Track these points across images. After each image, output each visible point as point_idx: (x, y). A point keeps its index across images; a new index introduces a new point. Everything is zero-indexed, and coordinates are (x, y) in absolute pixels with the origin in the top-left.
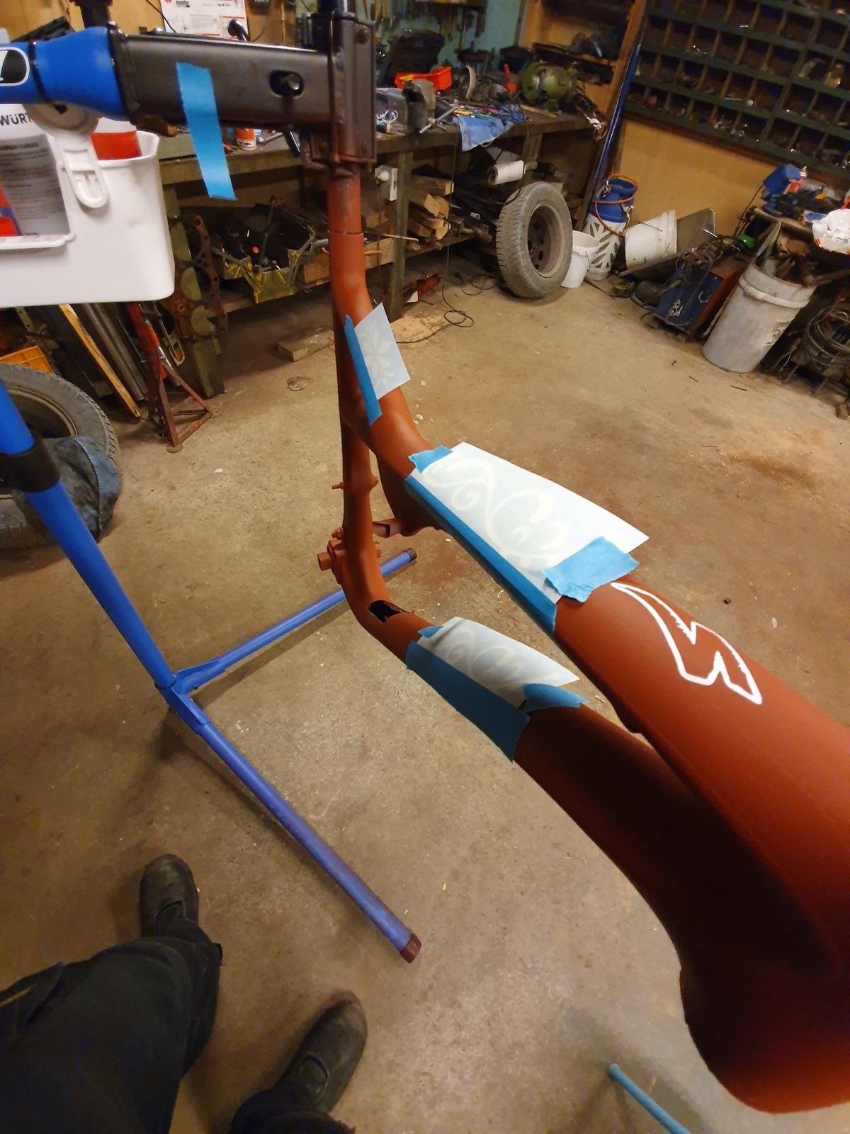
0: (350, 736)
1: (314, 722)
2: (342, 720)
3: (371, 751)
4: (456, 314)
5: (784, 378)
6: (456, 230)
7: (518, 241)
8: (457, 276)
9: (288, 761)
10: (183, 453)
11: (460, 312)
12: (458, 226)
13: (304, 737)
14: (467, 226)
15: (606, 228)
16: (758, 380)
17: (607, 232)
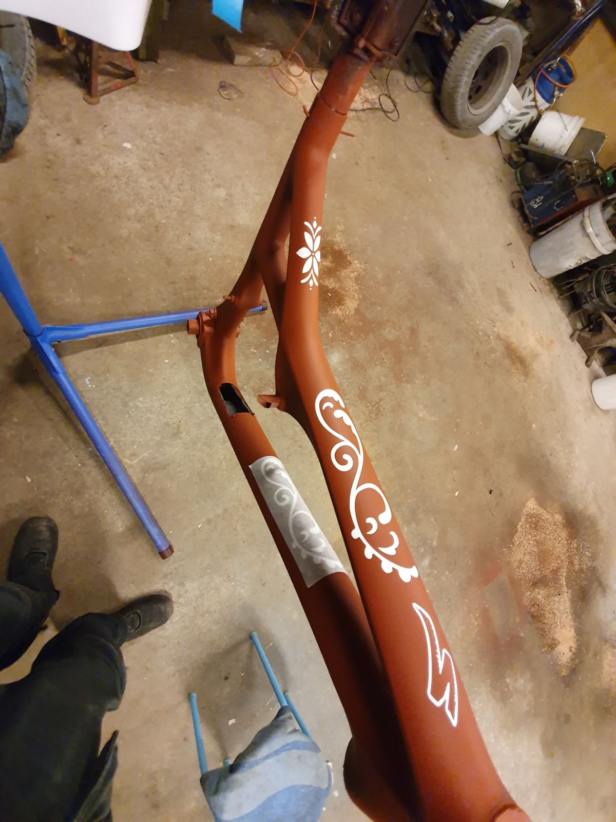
0: (171, 418)
1: (147, 400)
2: (169, 406)
3: (182, 434)
4: (389, 101)
5: (561, 295)
6: (428, 19)
7: (469, 67)
8: (408, 61)
9: (120, 420)
10: (97, 108)
11: (393, 101)
12: (432, 18)
13: (137, 407)
14: (439, 23)
15: (534, 100)
16: (547, 287)
17: (533, 103)
